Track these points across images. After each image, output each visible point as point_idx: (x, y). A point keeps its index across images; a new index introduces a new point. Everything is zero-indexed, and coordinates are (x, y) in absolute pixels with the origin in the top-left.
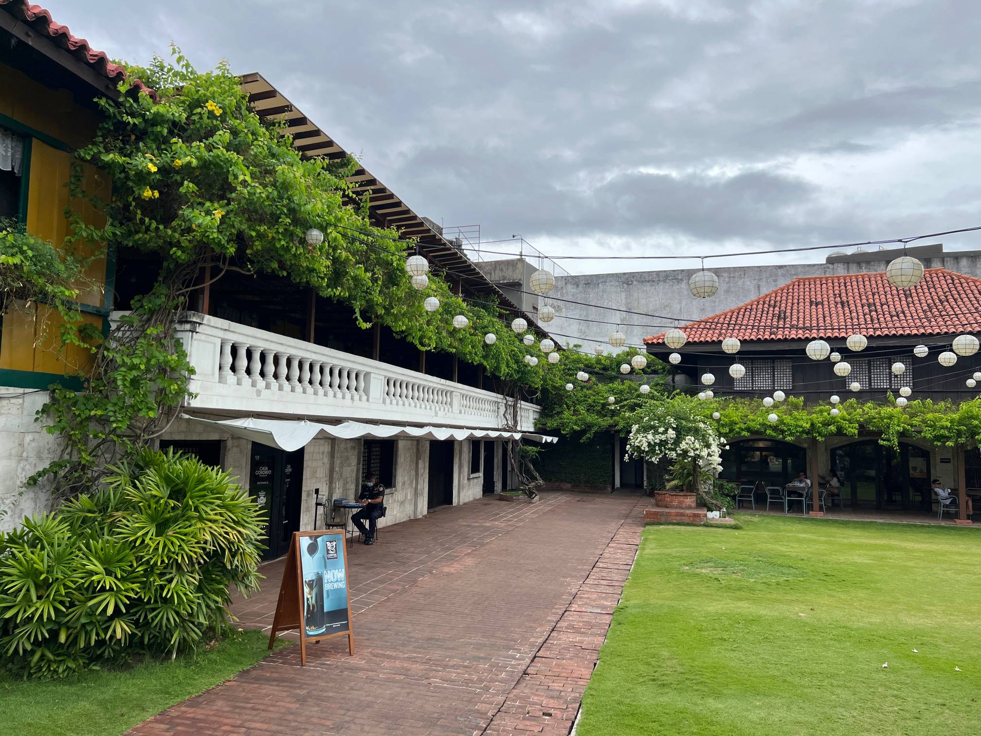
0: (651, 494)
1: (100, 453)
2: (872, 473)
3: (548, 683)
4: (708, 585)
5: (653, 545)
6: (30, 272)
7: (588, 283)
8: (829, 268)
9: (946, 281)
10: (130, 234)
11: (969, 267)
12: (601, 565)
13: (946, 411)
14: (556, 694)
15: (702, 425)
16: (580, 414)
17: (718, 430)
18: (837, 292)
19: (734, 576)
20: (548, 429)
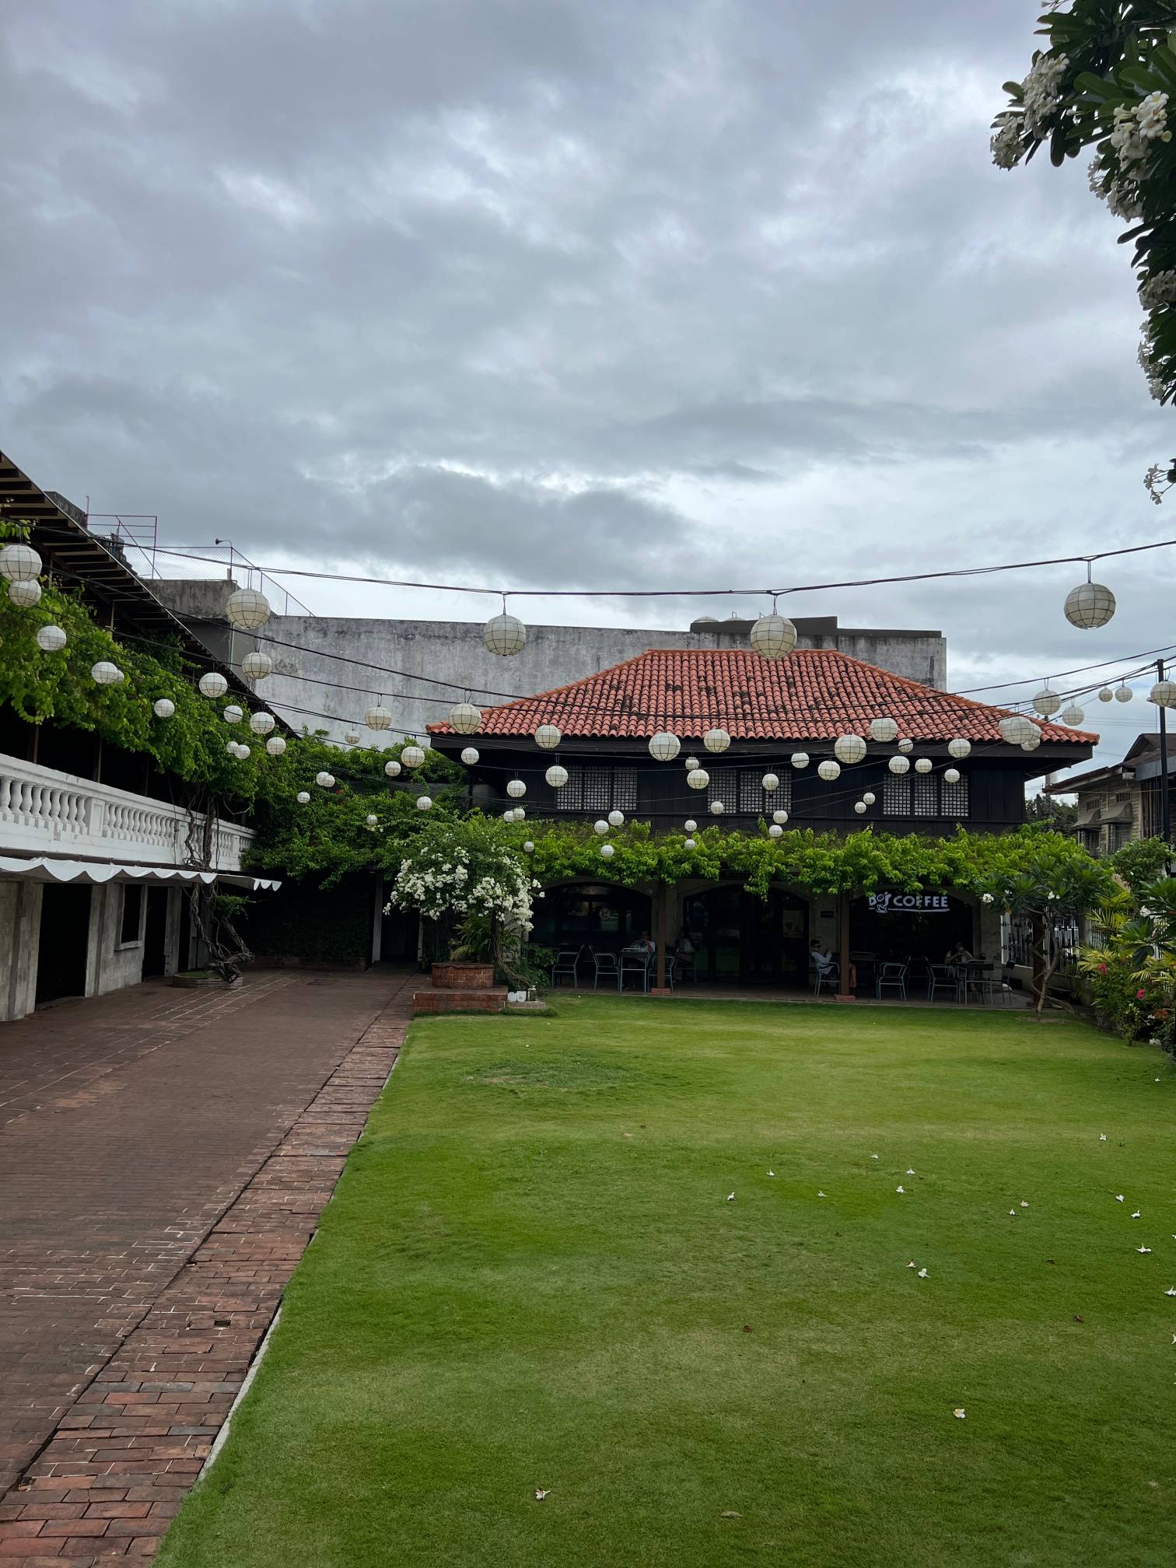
0: (428, 970)
2: (736, 933)
3: (228, 1272)
4: (498, 1101)
5: (423, 1047)
7: (342, 632)
8: (693, 638)
9: (838, 667)
11: (867, 652)
12: (337, 1081)
13: (830, 844)
14: (241, 1288)
15: (507, 861)
16: (321, 843)
17: (530, 868)
18: (702, 673)
19: (538, 1085)
20: (265, 867)
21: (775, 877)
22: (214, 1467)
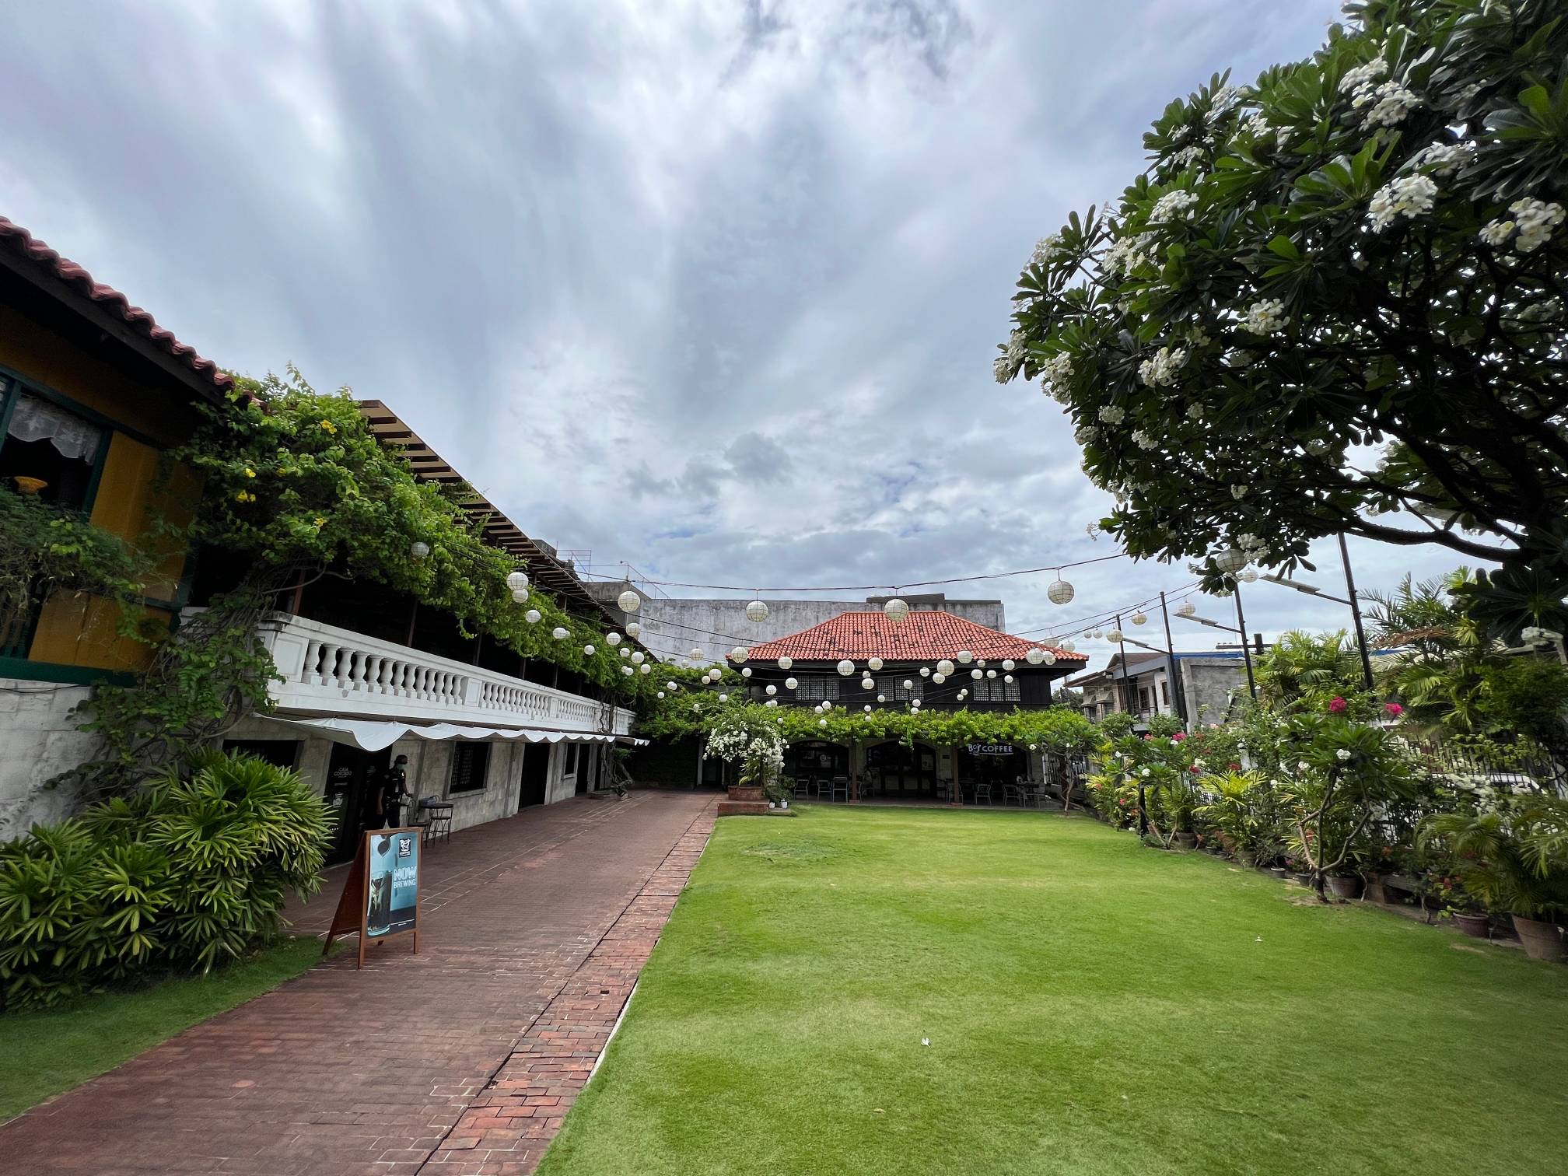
0: (726, 790)
1: (146, 753)
3: (610, 963)
4: (762, 865)
5: (722, 833)
6: (87, 562)
9: (946, 621)
10: (217, 533)
11: (962, 612)
12: (675, 853)
13: (945, 718)
14: (617, 972)
15: (768, 729)
16: (670, 720)
17: (781, 733)
18: (872, 625)
19: (784, 856)
20: (641, 733)
21: (916, 736)
22: (595, 1076)
